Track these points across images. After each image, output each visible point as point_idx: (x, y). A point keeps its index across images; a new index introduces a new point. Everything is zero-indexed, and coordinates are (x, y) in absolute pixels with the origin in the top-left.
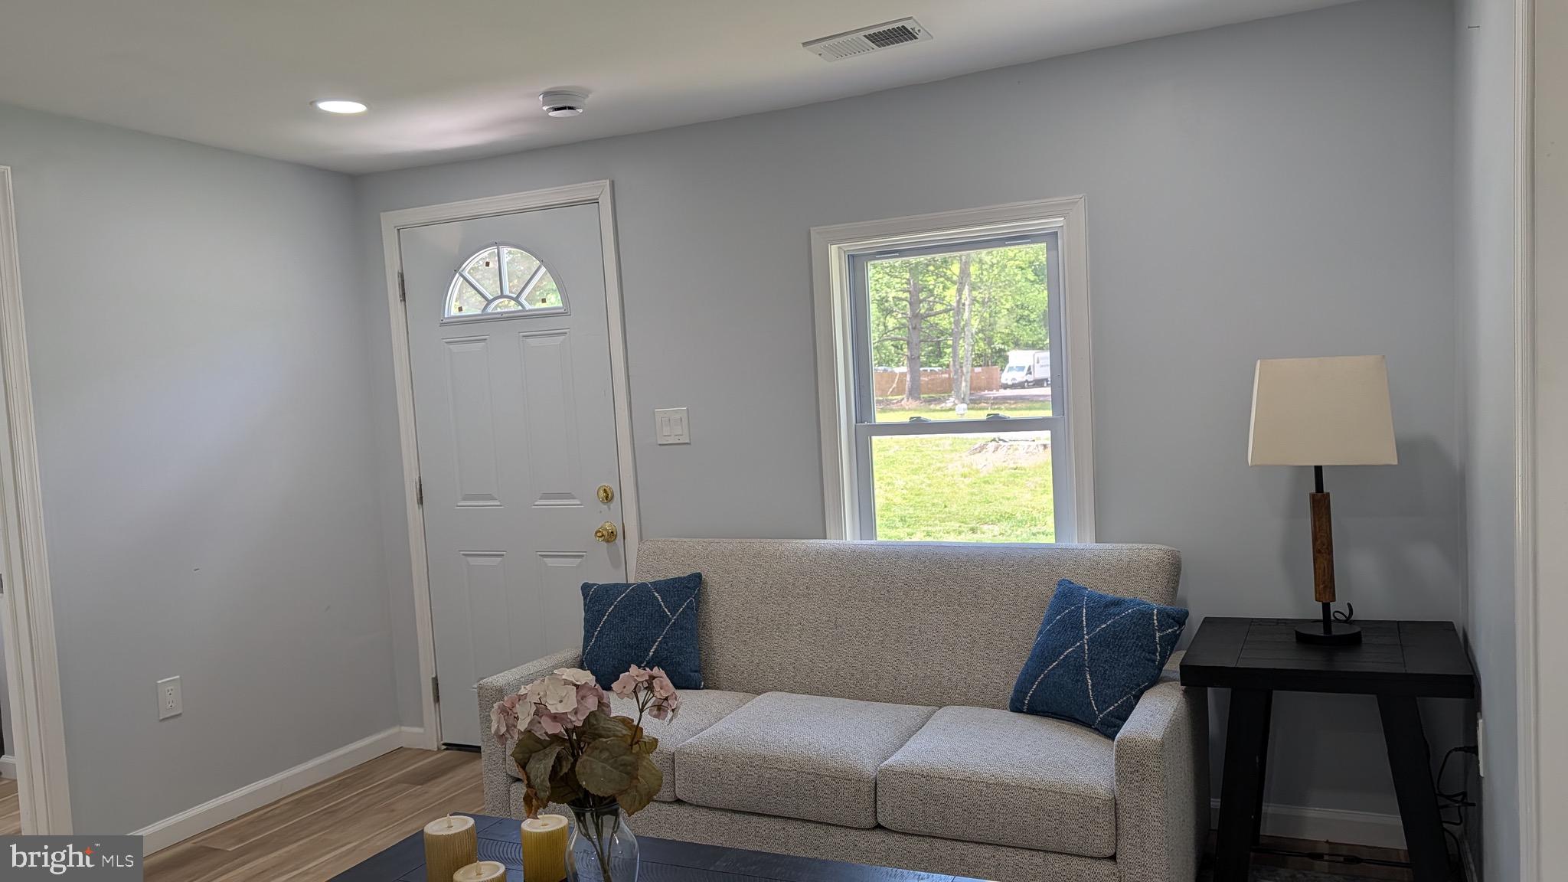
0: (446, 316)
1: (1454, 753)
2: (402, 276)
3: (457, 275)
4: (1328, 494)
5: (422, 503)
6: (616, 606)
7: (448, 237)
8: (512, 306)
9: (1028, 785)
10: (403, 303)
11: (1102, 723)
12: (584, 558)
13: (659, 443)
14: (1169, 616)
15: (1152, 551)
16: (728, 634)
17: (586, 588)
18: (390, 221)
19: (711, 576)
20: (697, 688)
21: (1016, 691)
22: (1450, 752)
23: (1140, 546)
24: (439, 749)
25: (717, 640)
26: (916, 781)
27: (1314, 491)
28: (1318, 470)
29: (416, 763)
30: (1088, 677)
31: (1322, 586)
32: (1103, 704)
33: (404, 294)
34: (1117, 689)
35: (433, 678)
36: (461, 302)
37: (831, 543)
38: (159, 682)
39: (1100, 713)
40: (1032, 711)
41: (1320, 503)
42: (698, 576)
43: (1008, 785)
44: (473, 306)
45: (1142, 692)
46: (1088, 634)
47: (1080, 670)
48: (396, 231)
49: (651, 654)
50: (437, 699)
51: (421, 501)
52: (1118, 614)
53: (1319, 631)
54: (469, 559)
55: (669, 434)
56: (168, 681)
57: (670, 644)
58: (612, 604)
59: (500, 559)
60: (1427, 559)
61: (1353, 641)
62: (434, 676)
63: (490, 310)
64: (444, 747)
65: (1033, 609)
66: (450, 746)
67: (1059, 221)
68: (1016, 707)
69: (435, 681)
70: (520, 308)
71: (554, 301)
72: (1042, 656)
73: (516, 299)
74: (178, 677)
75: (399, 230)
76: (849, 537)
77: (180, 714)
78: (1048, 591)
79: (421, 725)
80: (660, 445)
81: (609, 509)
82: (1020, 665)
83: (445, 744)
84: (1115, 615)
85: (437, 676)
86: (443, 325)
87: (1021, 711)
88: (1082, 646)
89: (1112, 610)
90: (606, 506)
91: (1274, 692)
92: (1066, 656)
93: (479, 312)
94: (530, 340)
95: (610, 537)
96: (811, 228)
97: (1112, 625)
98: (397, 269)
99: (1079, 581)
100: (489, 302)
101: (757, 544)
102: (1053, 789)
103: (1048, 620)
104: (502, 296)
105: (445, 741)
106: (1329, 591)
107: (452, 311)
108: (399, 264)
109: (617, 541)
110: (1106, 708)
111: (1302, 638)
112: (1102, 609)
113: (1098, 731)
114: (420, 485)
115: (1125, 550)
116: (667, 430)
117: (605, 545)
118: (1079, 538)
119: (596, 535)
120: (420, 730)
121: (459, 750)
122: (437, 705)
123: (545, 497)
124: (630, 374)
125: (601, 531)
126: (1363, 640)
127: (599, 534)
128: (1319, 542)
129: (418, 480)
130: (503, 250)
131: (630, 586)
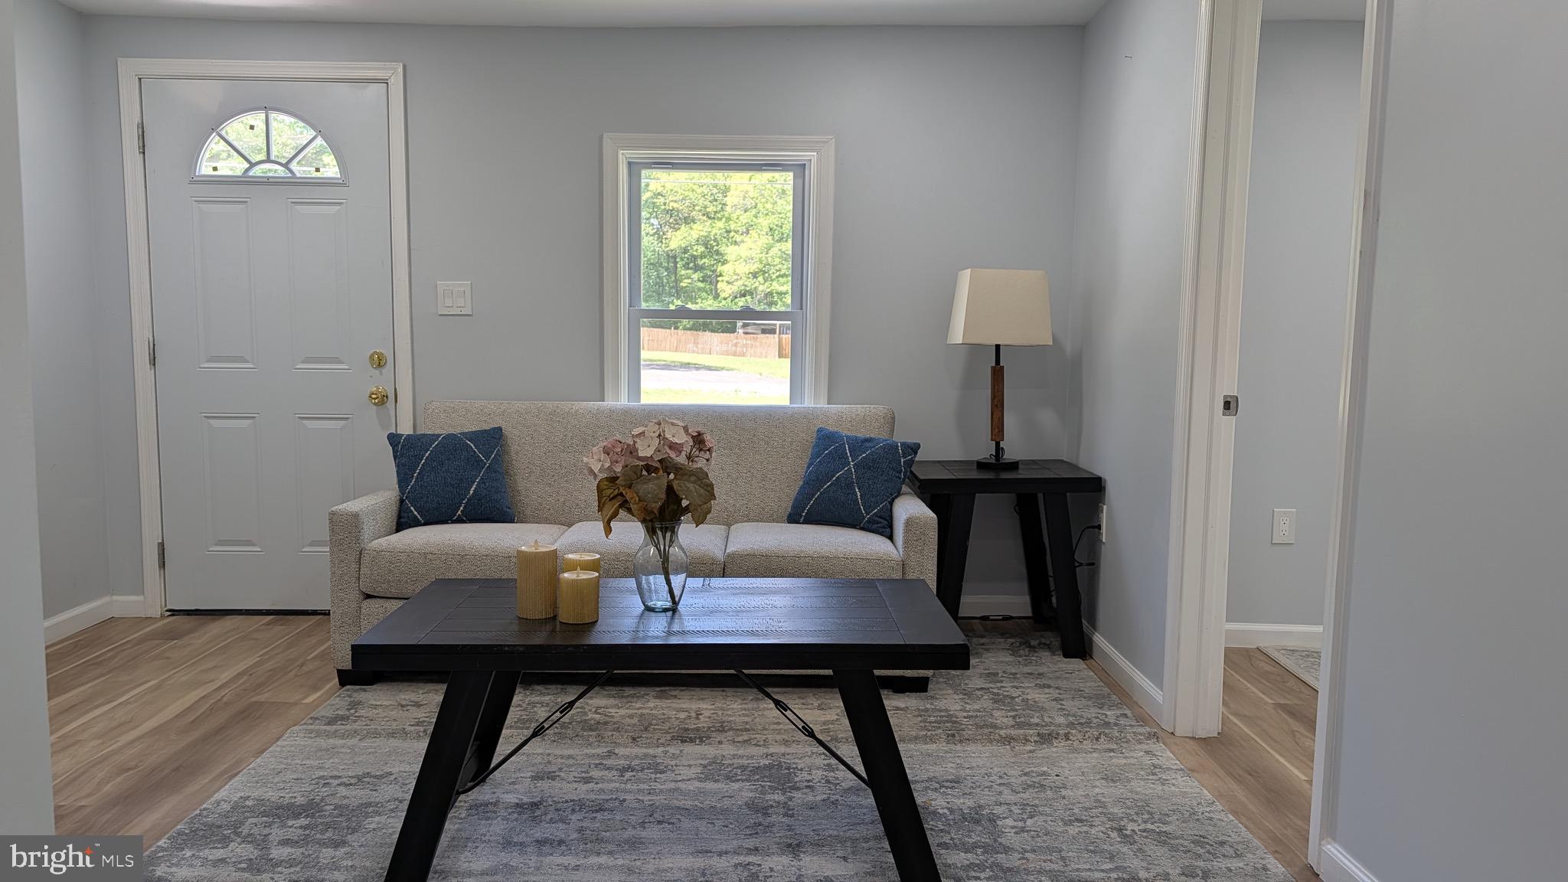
0: (197, 174)
1: (1087, 530)
2: (141, 126)
3: (214, 134)
4: (1003, 366)
5: (154, 365)
6: (432, 451)
7: (207, 95)
8: (281, 171)
9: (842, 556)
10: (142, 155)
11: (868, 522)
12: (350, 420)
13: (440, 313)
14: (909, 447)
15: (878, 409)
16: (533, 478)
17: (393, 439)
18: (129, 69)
19: (508, 430)
20: (512, 521)
21: (794, 507)
22: (1083, 531)
23: (869, 406)
24: (162, 616)
25: (521, 484)
27: (994, 365)
28: (998, 347)
29: (142, 630)
30: (857, 490)
31: (997, 430)
32: (869, 509)
33: (144, 146)
34: (879, 497)
35: (159, 543)
36: (216, 160)
37: (609, 403)
39: (867, 514)
40: (809, 521)
41: (998, 373)
42: (500, 429)
43: (828, 557)
44: (231, 167)
45: (893, 500)
46: (853, 461)
47: (850, 485)
48: (137, 80)
49: (471, 492)
50: (162, 565)
51: (153, 362)
52: (873, 447)
53: (993, 461)
54: (211, 421)
55: (451, 305)
57: (487, 484)
58: (428, 450)
59: (250, 421)
60: (1047, 418)
61: (1014, 466)
62: (160, 541)
63: (251, 173)
64: (169, 613)
65: (797, 450)
66: (174, 612)
67: (812, 155)
68: (793, 518)
69: (162, 547)
70: (290, 175)
71: (331, 169)
72: (812, 483)
73: (286, 165)
75: (140, 79)
76: (623, 401)
78: (811, 437)
79: (141, 592)
80: (440, 315)
81: (381, 373)
82: (793, 492)
83: (167, 611)
84: (871, 448)
85: (163, 541)
86: (193, 182)
87: (798, 523)
88: (850, 469)
89: (867, 444)
90: (377, 372)
91: (977, 495)
92: (838, 477)
93: (240, 174)
94: (298, 207)
95: (382, 399)
96: (604, 134)
97: (871, 454)
98: (137, 120)
99: (832, 428)
100: (252, 165)
101: (550, 405)
102: (861, 557)
103: (814, 457)
104: (268, 160)
105: (169, 607)
106: (1001, 433)
107: (205, 169)
108: (139, 115)
109: (388, 404)
110: (872, 511)
111: (981, 466)
112: (859, 445)
113: (863, 529)
114: (154, 345)
115: (859, 409)
116: (449, 302)
117: (375, 407)
118: (813, 402)
119: (370, 397)
120: (140, 598)
121: (188, 615)
122: (162, 571)
123: (307, 360)
124: (412, 247)
125: (376, 394)
126: (1020, 467)
127: (374, 396)
128: (996, 399)
129: (151, 339)
130: (273, 115)
131: (439, 436)
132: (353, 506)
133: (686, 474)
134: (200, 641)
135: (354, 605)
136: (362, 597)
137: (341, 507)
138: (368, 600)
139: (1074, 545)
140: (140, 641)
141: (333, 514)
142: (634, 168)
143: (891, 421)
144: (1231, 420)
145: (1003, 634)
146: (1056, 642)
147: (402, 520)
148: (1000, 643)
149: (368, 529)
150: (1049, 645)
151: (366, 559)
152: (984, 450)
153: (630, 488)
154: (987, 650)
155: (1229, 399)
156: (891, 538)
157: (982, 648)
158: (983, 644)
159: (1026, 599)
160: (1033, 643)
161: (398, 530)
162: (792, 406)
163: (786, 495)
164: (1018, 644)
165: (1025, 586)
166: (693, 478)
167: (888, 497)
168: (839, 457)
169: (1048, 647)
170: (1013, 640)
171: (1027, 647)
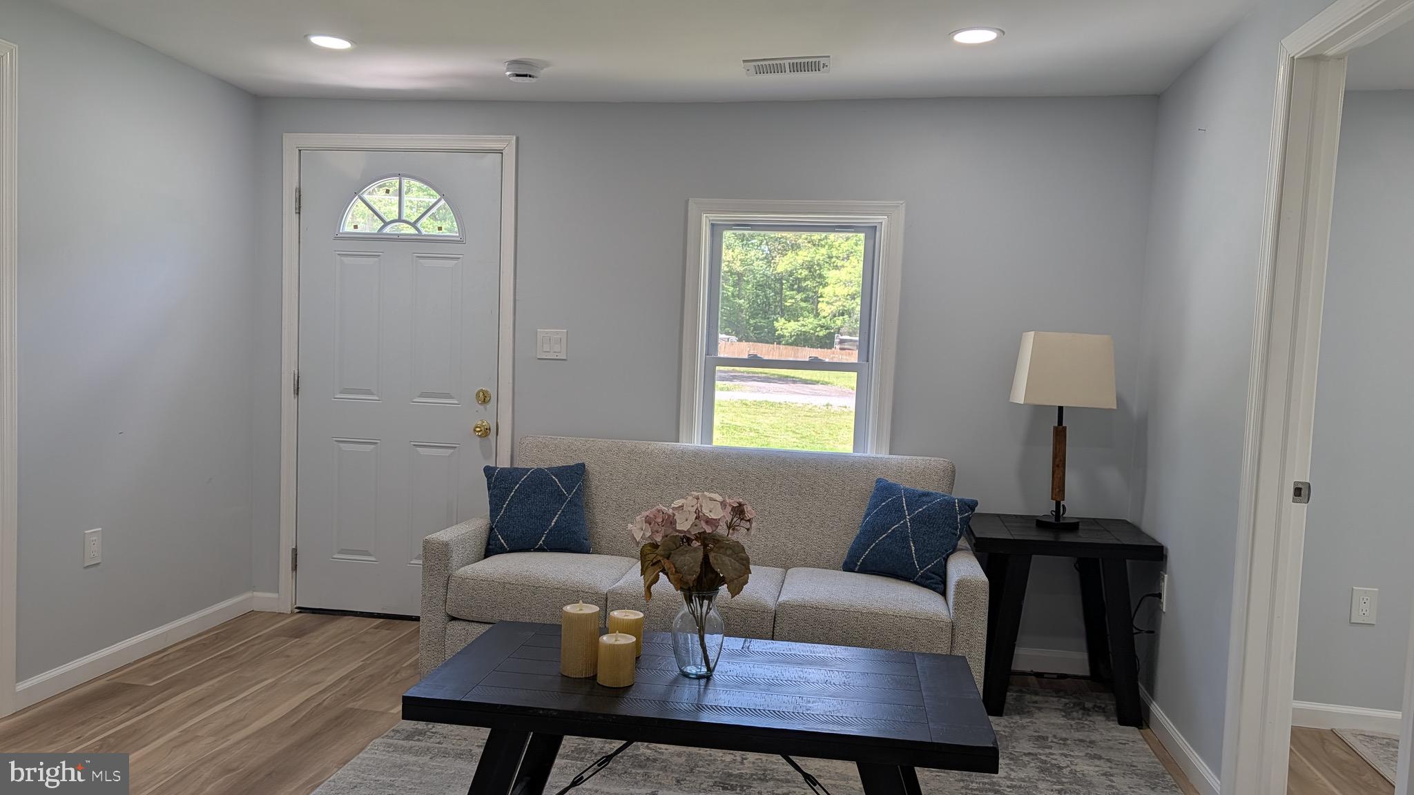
0: (341, 231)
1: (1147, 597)
2: (299, 191)
3: (357, 197)
4: (1066, 427)
5: (298, 394)
6: (521, 485)
7: (352, 164)
8: (408, 230)
9: (891, 613)
10: (298, 215)
11: (922, 577)
12: (458, 449)
13: (539, 357)
14: (966, 504)
15: (938, 463)
16: (609, 512)
17: (488, 471)
18: (291, 142)
19: (592, 467)
20: (588, 552)
21: (850, 556)
22: (1143, 598)
23: (929, 458)
24: (293, 612)
25: (599, 518)
26: (808, 611)
27: (1056, 425)
28: (1061, 409)
29: (273, 625)
30: (912, 545)
31: (1057, 490)
32: (923, 564)
33: (300, 207)
34: (933, 553)
35: (293, 549)
36: (357, 220)
38: (86, 532)
39: (921, 570)
40: (864, 570)
41: (1060, 433)
42: (583, 465)
43: (877, 614)
44: (369, 225)
45: (948, 556)
46: (909, 515)
47: (905, 539)
48: (297, 151)
49: (553, 524)
50: (295, 568)
51: (297, 391)
52: (930, 502)
53: (1053, 520)
54: (341, 445)
55: (548, 350)
56: (94, 532)
57: (567, 517)
58: (518, 483)
59: (373, 446)
60: (1112, 478)
61: (1073, 527)
62: (294, 547)
63: (387, 230)
64: (298, 610)
65: (856, 499)
66: (302, 610)
67: (883, 219)
68: (849, 567)
69: (295, 552)
70: (417, 233)
71: (451, 230)
72: (868, 533)
73: (414, 225)
74: (100, 529)
75: (300, 150)
76: (696, 443)
77: (98, 564)
78: (869, 486)
79: (276, 591)
80: (539, 359)
81: (485, 409)
82: (849, 540)
83: (296, 608)
84: (927, 502)
85: (296, 547)
86: (337, 238)
87: (853, 571)
88: (905, 523)
89: (924, 499)
90: (482, 407)
91: (1034, 556)
92: (893, 530)
93: (375, 231)
94: (424, 261)
95: (486, 432)
96: (690, 199)
97: (927, 509)
98: (296, 185)
99: (891, 479)
100: (386, 224)
101: (629, 443)
102: (910, 615)
103: (874, 506)
104: (400, 220)
105: (298, 605)
106: (1061, 492)
107: (348, 228)
108: (297, 181)
109: (490, 437)
110: (926, 566)
111: (1041, 524)
112: (917, 498)
113: (916, 583)
114: (298, 377)
115: (920, 460)
116: (546, 348)
117: (479, 439)
118: (876, 451)
119: (475, 430)
120: (275, 595)
121: (313, 613)
122: (294, 573)
123: (423, 395)
124: (517, 299)
125: (479, 427)
126: (1080, 527)
127: (478, 429)
128: (1058, 460)
129: (296, 373)
130: (405, 181)
131: (529, 470)
132: (444, 535)
133: (722, 547)
134: (317, 641)
135: (440, 626)
136: (447, 619)
137: (434, 536)
138: (452, 622)
139: (1133, 614)
140: (269, 637)
141: (426, 542)
142: (716, 230)
143: (952, 474)
144: (1302, 507)
145: (1059, 692)
146: (1111, 707)
147: (490, 547)
148: (1053, 702)
149: (456, 558)
150: (1104, 708)
151: (452, 585)
152: (1044, 508)
153: (668, 558)
154: (1040, 709)
155: (1300, 486)
156: (944, 593)
157: (1034, 707)
158: (1036, 702)
159: (1084, 656)
160: (1089, 705)
161: (486, 556)
162: (856, 454)
163: (843, 541)
164: (1072, 705)
165: (1083, 643)
166: (729, 552)
167: (943, 554)
168: (895, 510)
169: (1102, 711)
170: (1067, 701)
171: (1081, 709)
